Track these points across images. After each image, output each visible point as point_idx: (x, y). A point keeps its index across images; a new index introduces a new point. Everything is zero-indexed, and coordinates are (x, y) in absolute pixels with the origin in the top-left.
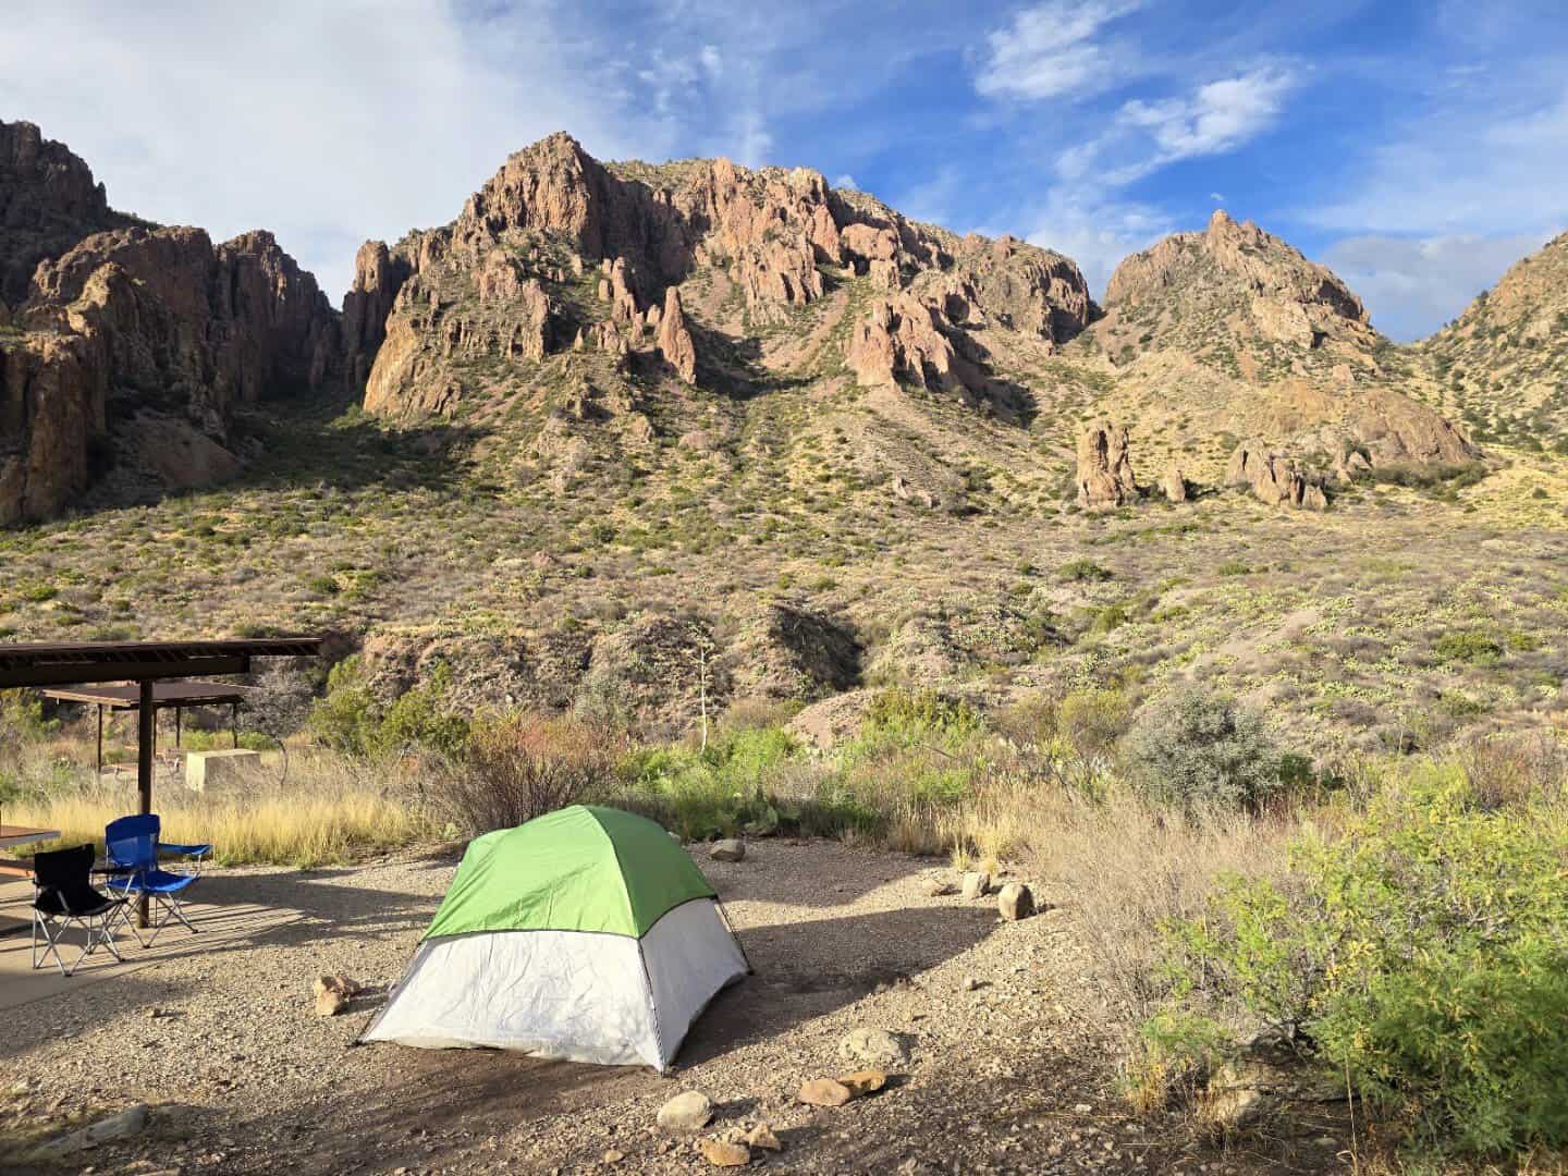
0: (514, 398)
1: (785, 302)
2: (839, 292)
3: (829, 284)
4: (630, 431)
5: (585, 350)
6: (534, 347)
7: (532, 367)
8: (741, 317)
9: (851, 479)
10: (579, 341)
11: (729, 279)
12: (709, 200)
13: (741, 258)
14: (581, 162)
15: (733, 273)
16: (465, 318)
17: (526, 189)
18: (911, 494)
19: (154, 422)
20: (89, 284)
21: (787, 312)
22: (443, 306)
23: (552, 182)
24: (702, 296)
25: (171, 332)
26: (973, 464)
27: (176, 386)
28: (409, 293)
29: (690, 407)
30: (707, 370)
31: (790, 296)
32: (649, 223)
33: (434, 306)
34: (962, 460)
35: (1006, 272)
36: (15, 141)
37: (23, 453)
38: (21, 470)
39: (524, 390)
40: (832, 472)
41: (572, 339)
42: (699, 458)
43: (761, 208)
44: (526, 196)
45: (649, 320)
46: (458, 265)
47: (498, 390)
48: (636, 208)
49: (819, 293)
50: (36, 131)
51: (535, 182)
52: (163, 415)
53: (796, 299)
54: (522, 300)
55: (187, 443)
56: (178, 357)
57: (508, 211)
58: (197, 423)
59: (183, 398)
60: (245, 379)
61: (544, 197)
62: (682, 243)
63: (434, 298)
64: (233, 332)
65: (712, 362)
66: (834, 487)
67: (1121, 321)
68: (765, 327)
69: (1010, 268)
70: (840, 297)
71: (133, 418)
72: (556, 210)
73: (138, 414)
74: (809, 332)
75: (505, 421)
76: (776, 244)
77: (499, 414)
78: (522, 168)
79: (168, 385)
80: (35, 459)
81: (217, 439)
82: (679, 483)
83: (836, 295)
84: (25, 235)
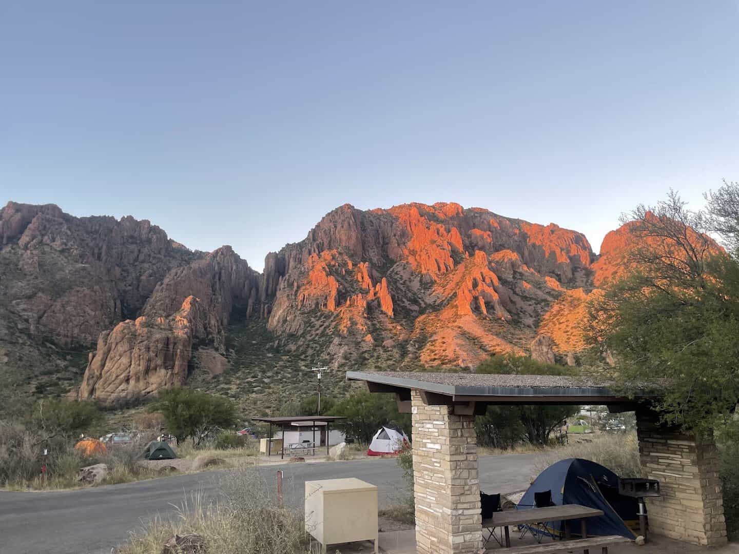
0: (323, 327)
1: (437, 272)
2: (461, 265)
3: (456, 263)
4: (364, 341)
5: (350, 305)
6: (331, 305)
7: (330, 314)
8: (419, 279)
9: (443, 360)
10: (348, 302)
11: (416, 260)
12: (409, 225)
13: (421, 251)
14: (354, 218)
15: (417, 257)
16: (306, 293)
17: (332, 230)
18: (465, 365)
19: (205, 351)
20: (184, 303)
21: (437, 275)
22: (299, 287)
23: (342, 227)
24: (404, 269)
25: (208, 317)
26: (497, 351)
27: (210, 336)
28: (286, 282)
29: (390, 326)
30: (402, 307)
31: (439, 270)
32: (384, 238)
33: (295, 288)
34: (493, 348)
35: (549, 243)
36: (142, 228)
37: (173, 368)
38: (172, 374)
39: (326, 324)
40: (436, 357)
41: (346, 301)
42: (388, 351)
43: (429, 229)
44: (332, 233)
45: (377, 290)
46: (305, 268)
47: (318, 323)
48: (378, 231)
49: (452, 267)
50: (149, 222)
51: (336, 227)
52: (206, 348)
53: (442, 271)
54: (328, 284)
55: (214, 358)
56: (210, 325)
57: (325, 240)
58: (217, 349)
59: (212, 341)
60: (224, 318)
61: (339, 233)
62: (396, 245)
63: (295, 284)
64: (220, 300)
65: (403, 302)
66: (436, 363)
67: (605, 264)
68: (428, 283)
69: (551, 241)
70: (461, 267)
71: (198, 350)
72: (344, 238)
73: (199, 348)
74: (446, 285)
75: (320, 338)
76: (434, 246)
77: (317, 334)
78: (331, 221)
79: (207, 336)
80: (176, 370)
81: (223, 355)
82: (379, 364)
83: (459, 266)
84: (146, 265)
